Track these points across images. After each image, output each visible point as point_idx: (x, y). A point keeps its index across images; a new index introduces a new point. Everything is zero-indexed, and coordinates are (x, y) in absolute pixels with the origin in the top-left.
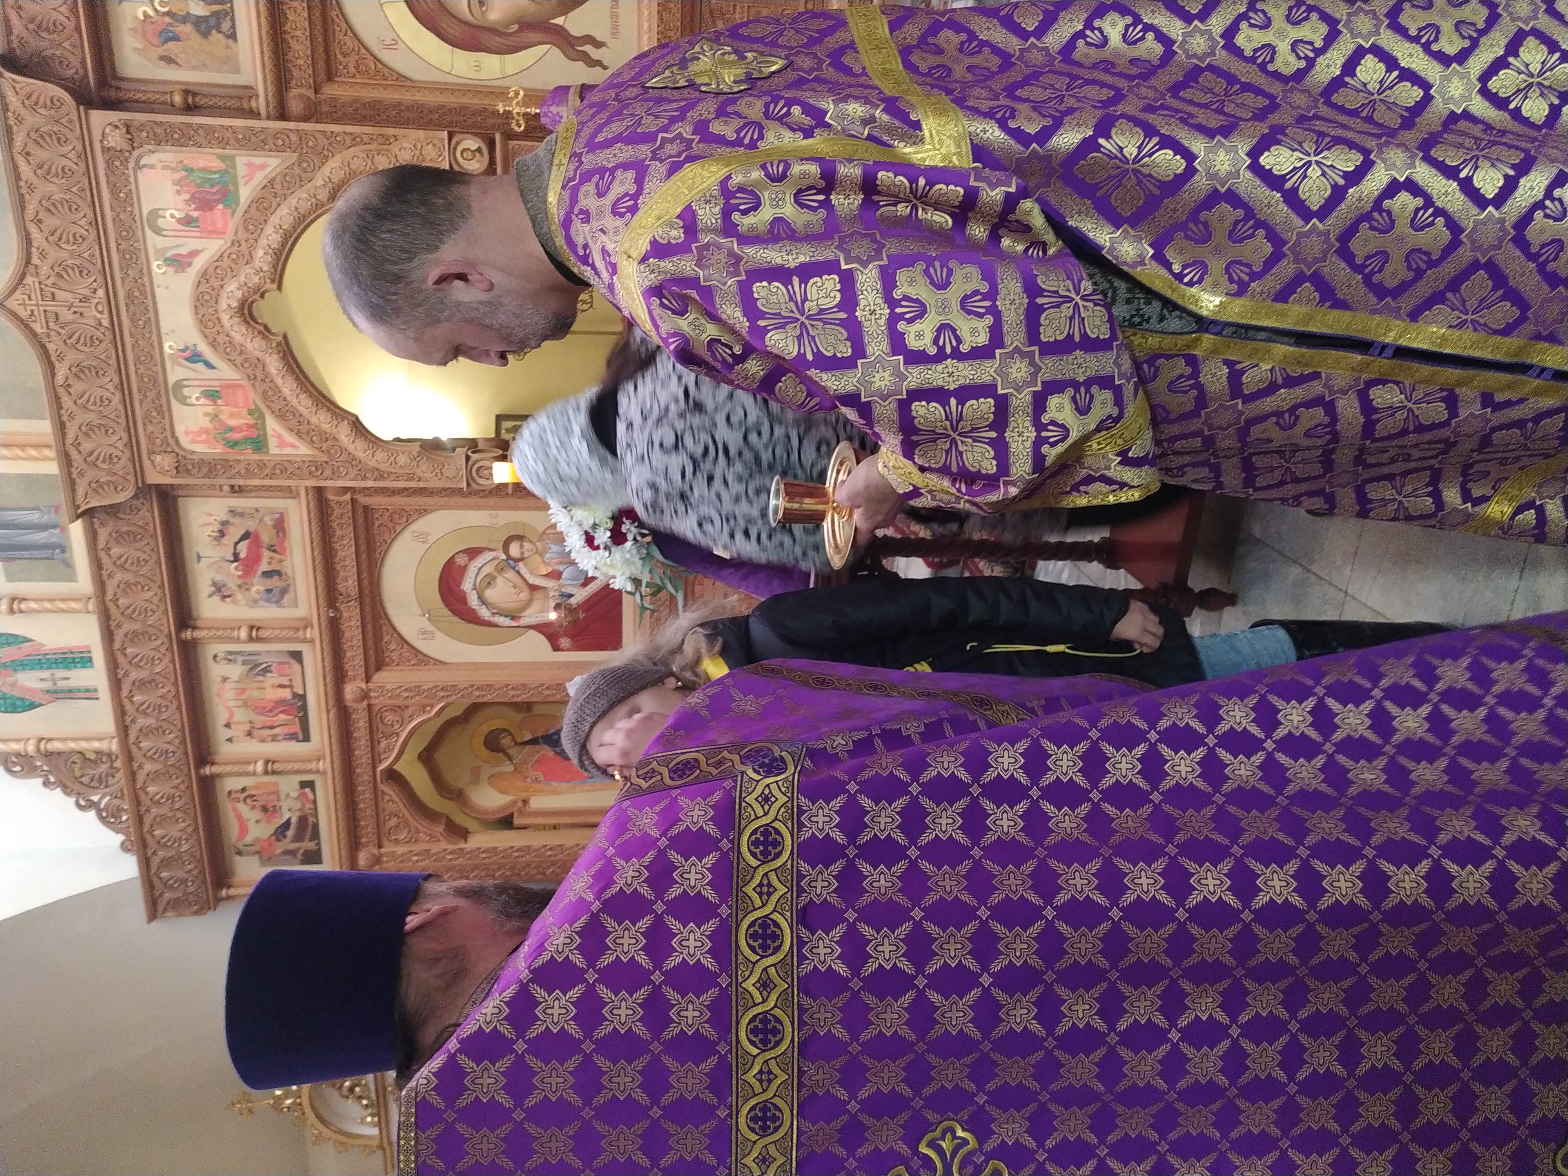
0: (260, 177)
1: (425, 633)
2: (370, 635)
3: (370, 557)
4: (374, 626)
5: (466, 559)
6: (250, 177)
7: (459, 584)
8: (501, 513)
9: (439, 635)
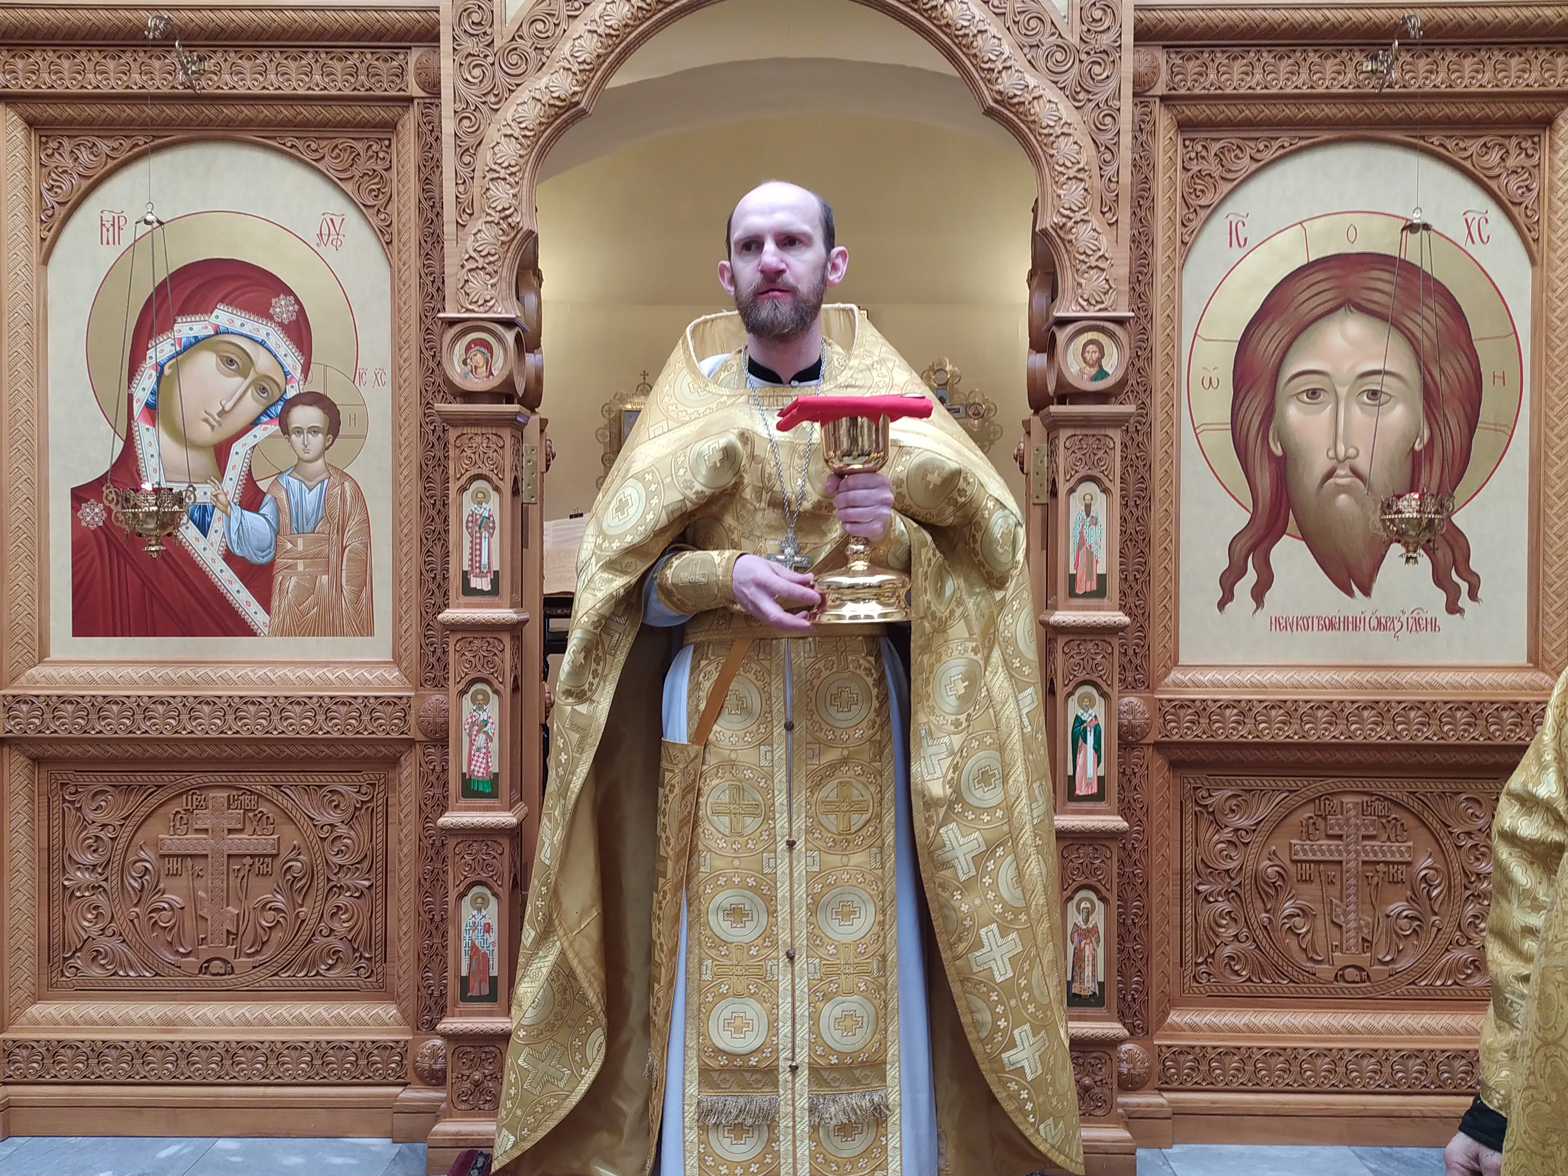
1: (117, 225)
2: (111, 111)
3: (286, 125)
4: (130, 122)
5: (286, 318)
7: (228, 300)
8: (386, 392)
9: (110, 254)
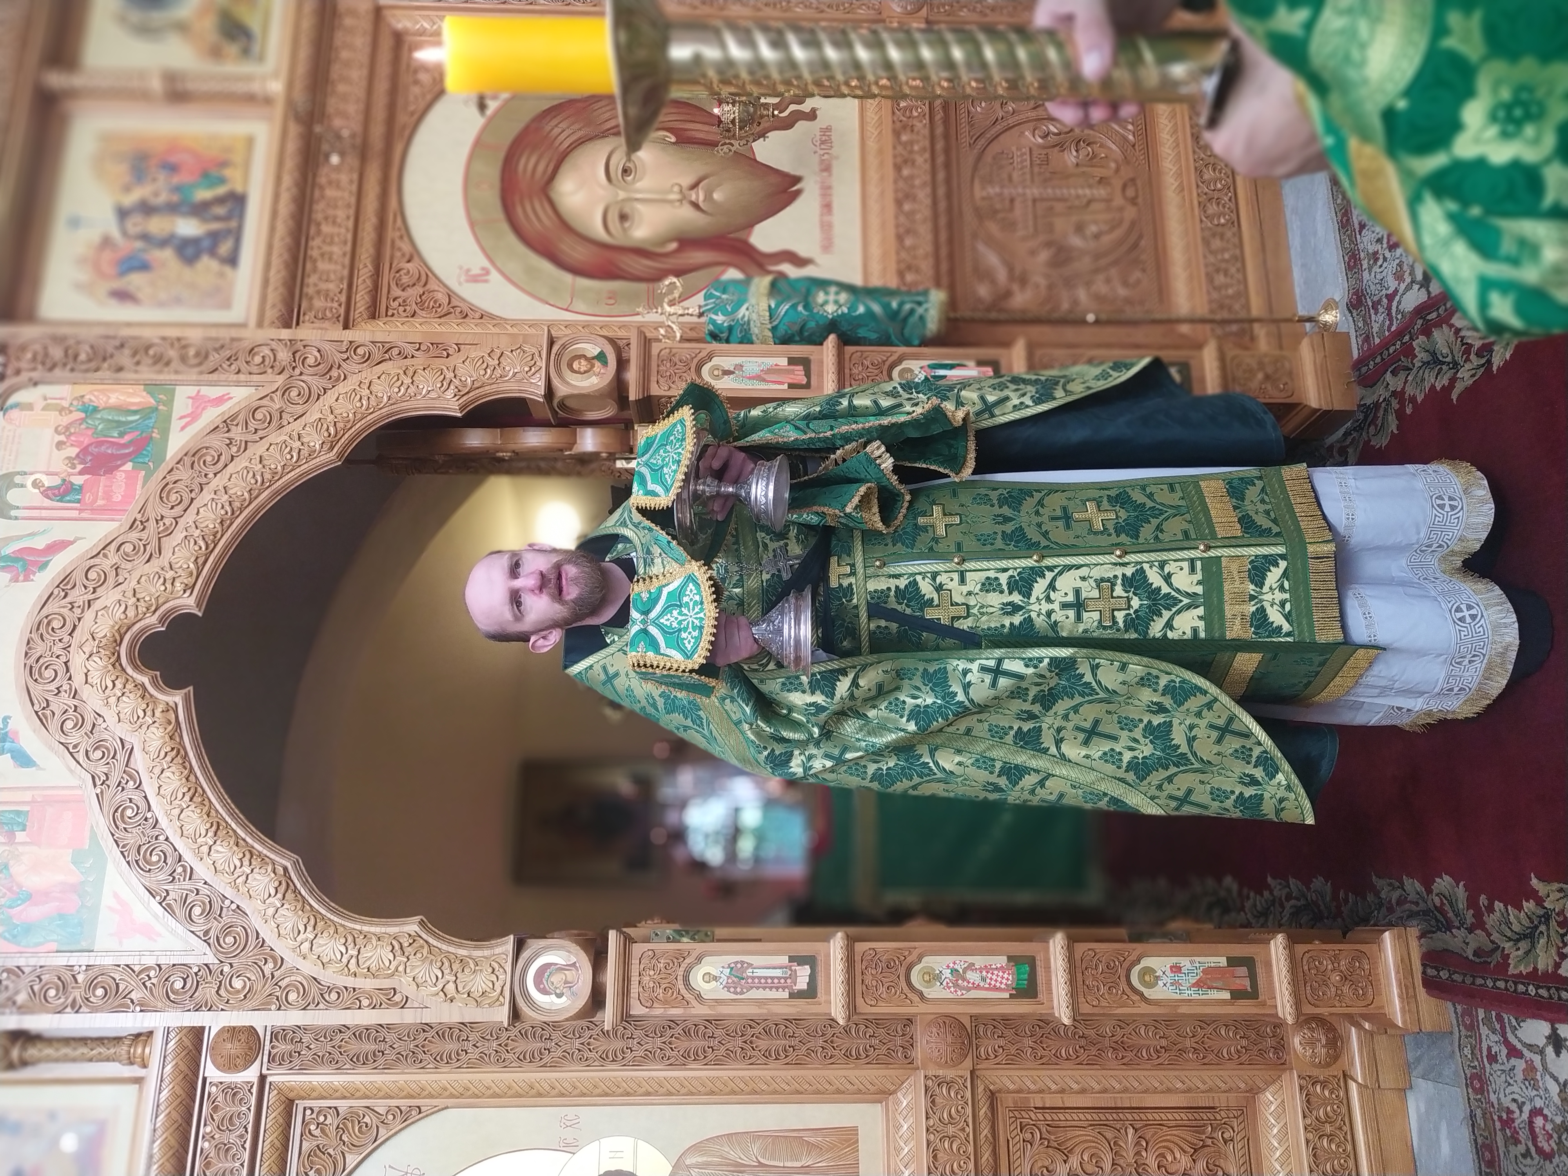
0: (211, 415)
6: (194, 417)
8: (587, 1113)
